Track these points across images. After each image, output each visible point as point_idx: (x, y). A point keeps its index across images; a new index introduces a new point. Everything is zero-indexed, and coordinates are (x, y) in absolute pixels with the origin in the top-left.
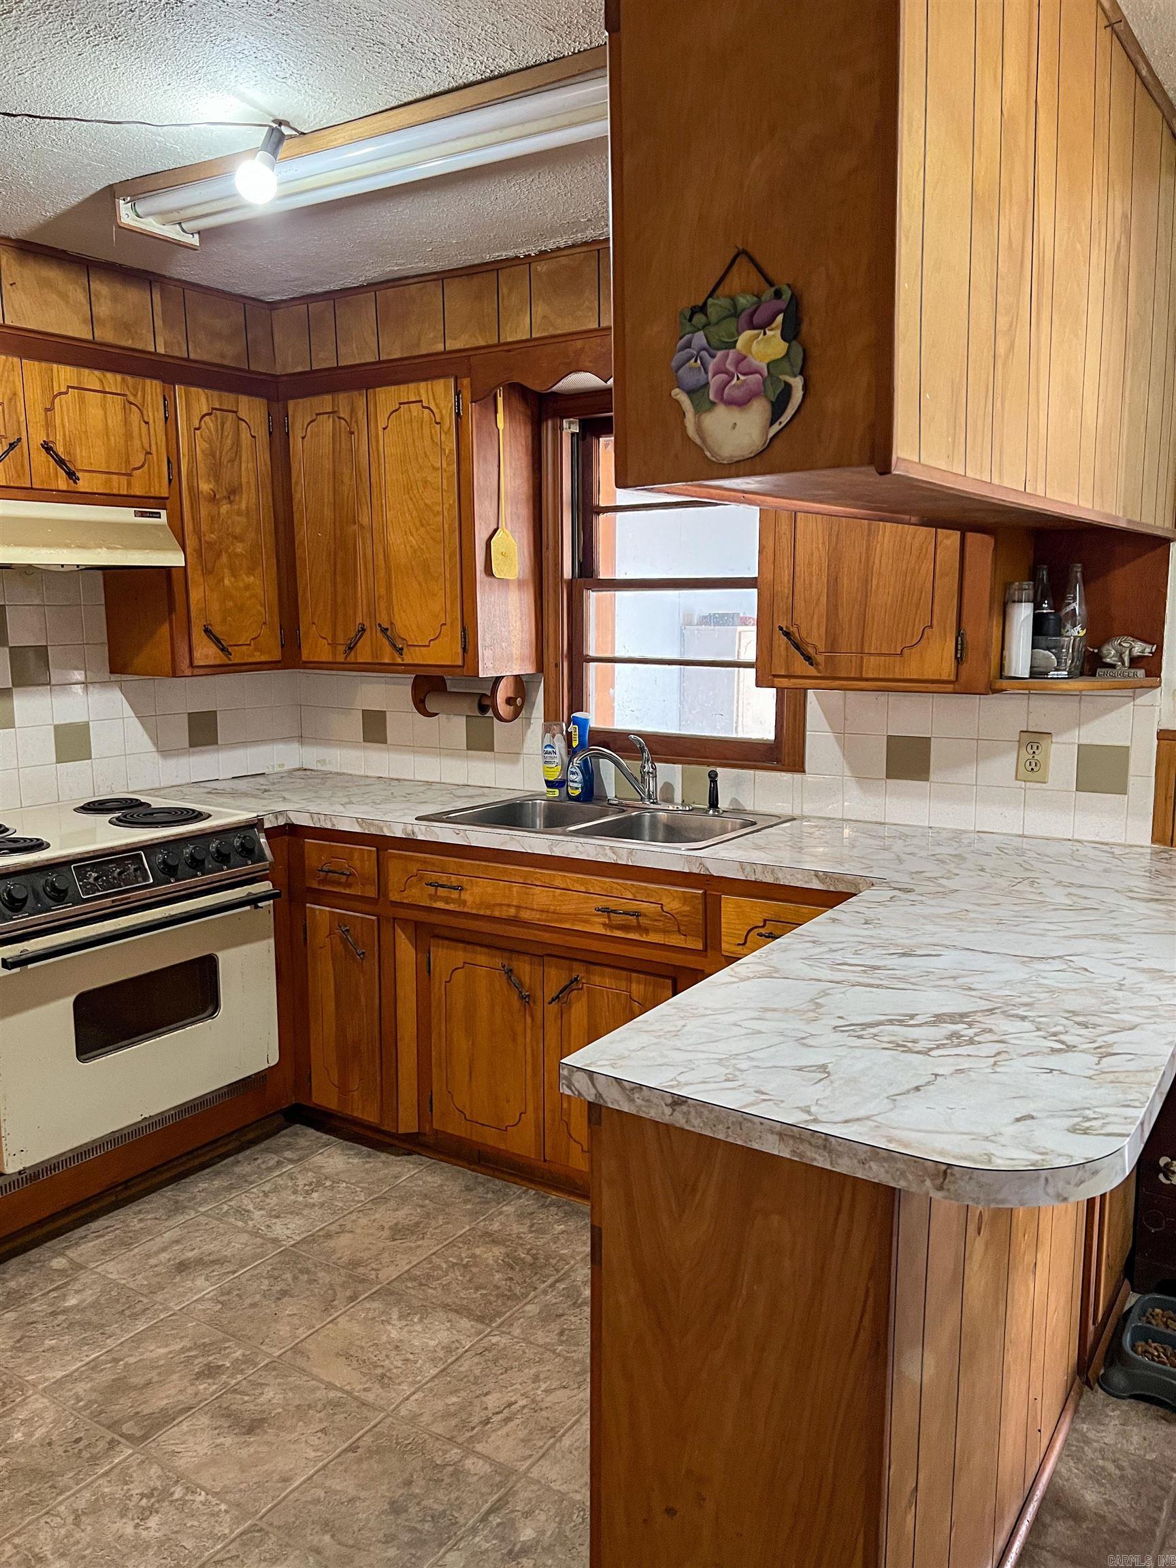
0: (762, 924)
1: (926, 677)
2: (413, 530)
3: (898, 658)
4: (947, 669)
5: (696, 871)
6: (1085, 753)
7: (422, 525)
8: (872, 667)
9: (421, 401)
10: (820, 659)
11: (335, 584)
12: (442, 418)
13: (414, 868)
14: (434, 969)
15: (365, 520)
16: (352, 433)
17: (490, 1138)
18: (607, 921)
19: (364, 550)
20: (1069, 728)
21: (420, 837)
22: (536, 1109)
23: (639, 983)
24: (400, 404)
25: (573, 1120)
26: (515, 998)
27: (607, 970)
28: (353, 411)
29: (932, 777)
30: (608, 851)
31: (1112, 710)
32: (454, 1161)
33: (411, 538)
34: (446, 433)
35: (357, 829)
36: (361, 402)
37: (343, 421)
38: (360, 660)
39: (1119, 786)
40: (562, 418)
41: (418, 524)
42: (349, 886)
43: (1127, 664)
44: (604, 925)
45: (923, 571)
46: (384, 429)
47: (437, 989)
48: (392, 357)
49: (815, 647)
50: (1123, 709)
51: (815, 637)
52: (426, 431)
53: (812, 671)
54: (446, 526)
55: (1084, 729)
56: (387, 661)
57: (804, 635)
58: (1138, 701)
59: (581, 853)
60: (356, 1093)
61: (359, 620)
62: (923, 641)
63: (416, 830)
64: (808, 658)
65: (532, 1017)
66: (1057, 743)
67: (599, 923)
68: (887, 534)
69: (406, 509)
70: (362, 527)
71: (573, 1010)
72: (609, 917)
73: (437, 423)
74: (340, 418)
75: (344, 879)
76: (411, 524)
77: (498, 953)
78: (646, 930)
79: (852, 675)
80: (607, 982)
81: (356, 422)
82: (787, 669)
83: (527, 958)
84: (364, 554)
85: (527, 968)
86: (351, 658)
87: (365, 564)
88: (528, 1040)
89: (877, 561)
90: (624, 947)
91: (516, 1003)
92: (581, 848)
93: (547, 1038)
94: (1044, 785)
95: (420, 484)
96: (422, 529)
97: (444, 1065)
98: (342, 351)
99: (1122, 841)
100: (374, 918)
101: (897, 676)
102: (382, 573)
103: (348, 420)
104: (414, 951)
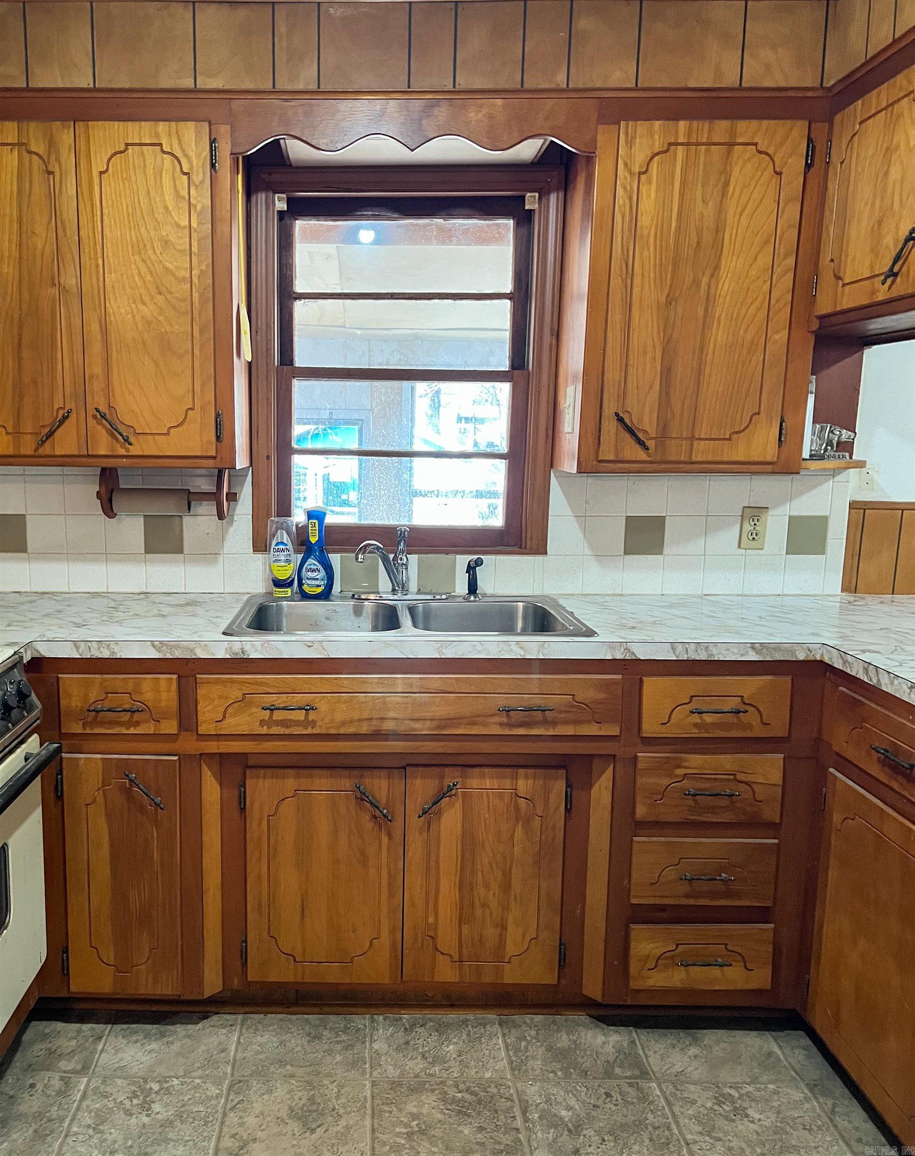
0: (688, 701)
1: (752, 459)
2: (146, 299)
3: (726, 442)
4: (771, 452)
5: (619, 656)
6: (795, 523)
7: (160, 293)
8: (702, 451)
9: (160, 145)
10: (651, 444)
11: (19, 360)
12: (191, 168)
13: (236, 694)
14: (252, 804)
15: (70, 280)
16: (50, 173)
17: (333, 974)
18: (505, 720)
19: (69, 319)
20: (782, 503)
21: (253, 655)
22: (392, 931)
23: (526, 777)
24: (127, 145)
25: (440, 934)
26: (366, 819)
27: (487, 770)
28: (52, 145)
29: (666, 550)
30: (514, 647)
31: (815, 487)
32: (266, 1009)
33: (142, 307)
34: (197, 187)
35: (153, 654)
36: (65, 137)
37: (35, 157)
38: (57, 453)
39: (820, 549)
40: (275, 192)
41: (153, 291)
42: (137, 724)
43: (835, 449)
44: (502, 724)
45: (753, 362)
46: (101, 173)
47: (256, 826)
48: (113, 86)
49: (645, 432)
50: (825, 486)
51: (648, 424)
52: (167, 180)
53: (642, 455)
54: (196, 295)
55: (795, 503)
56: (102, 452)
57: (635, 421)
58: (836, 479)
59: (479, 652)
60: (143, 967)
61: (58, 403)
62: (750, 427)
63: (247, 647)
64: (641, 443)
65: (390, 835)
66: (772, 516)
67: (496, 723)
68: (721, 327)
69: (135, 272)
70: (64, 290)
71: (443, 819)
72: (508, 716)
73: (185, 174)
74: (30, 152)
75: (126, 717)
76: (143, 291)
77: (346, 772)
78: (554, 723)
79: (682, 459)
80: (488, 783)
81: (58, 160)
82: (616, 454)
83: (384, 773)
84: (69, 325)
85: (384, 783)
86: (46, 449)
87: (70, 335)
88: (384, 861)
89: (711, 351)
90: (526, 744)
91: (368, 824)
92: (479, 647)
93: (409, 855)
94: (761, 552)
95: (157, 245)
96: (160, 298)
97: (265, 909)
98: (35, 68)
99: (821, 592)
100: (176, 758)
101: (725, 459)
102: (96, 347)
103: (45, 158)
104: (219, 788)
